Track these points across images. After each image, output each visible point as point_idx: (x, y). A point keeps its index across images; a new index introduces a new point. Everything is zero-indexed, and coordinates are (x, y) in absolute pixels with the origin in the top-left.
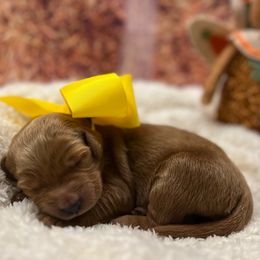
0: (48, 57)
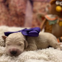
0: (9, 21)
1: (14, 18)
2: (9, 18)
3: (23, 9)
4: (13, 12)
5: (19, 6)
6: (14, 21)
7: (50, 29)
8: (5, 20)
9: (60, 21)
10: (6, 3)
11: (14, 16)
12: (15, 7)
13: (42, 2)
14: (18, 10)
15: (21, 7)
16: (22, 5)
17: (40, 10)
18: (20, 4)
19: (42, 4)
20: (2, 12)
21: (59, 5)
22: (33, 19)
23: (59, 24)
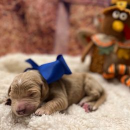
1: (35, 39)
2: (26, 39)
3: (51, 20)
4: (32, 28)
5: (45, 16)
6: (35, 43)
7: (101, 62)
8: (20, 42)
9: (119, 48)
10: (21, 12)
11: (35, 35)
12: (37, 18)
13: (87, 5)
14: (42, 23)
15: (48, 18)
16: (49, 14)
17: (84, 19)
18: (46, 12)
19: (87, 9)
20: (14, 28)
21: (118, 19)
22: (70, 37)
23: (117, 53)
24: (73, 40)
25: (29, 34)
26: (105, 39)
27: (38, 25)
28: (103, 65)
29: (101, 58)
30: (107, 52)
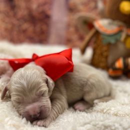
0: (15, 33)
1: (26, 26)
3: (45, 4)
4: (22, 12)
6: (25, 31)
7: (105, 54)
11: (25, 21)
14: (34, 6)
23: (125, 42)
24: (72, 29)
25: (18, 20)
26: (110, 24)
27: (29, 10)
28: (107, 57)
29: (105, 48)
30: (113, 41)
